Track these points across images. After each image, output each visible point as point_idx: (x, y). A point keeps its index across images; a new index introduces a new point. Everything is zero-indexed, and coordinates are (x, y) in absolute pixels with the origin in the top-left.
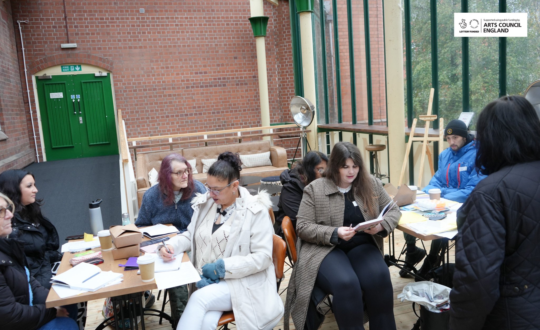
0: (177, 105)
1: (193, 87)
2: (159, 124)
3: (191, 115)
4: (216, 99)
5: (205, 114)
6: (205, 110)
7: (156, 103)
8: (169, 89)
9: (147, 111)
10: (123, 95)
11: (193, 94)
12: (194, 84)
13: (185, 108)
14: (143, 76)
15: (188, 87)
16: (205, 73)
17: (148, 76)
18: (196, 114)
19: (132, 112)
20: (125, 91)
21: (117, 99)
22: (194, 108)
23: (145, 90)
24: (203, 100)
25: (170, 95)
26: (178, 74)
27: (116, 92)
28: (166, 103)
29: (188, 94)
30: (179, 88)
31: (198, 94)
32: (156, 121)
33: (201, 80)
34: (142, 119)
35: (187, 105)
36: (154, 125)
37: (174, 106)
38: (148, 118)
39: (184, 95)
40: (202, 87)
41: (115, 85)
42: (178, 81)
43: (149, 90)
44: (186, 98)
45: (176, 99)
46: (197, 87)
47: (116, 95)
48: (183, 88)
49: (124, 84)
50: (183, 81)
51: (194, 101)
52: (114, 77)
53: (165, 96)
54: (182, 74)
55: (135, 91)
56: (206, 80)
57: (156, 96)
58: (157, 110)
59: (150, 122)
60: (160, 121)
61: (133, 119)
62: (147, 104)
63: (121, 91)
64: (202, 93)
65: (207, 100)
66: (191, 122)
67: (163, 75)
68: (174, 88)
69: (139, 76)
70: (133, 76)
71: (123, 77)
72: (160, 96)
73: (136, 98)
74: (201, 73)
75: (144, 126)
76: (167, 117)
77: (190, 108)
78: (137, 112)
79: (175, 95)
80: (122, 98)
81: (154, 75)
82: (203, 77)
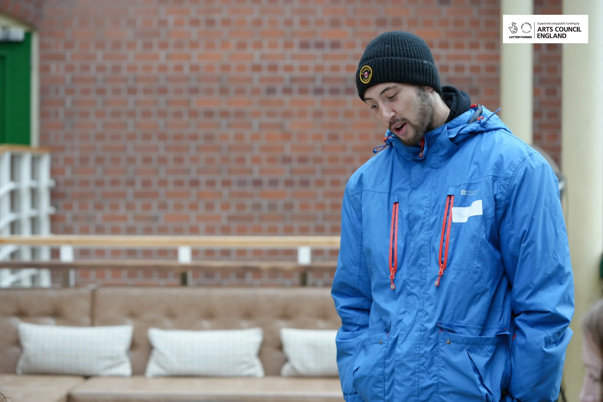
0: (231, 148)
1: (287, 91)
2: (163, 206)
3: (273, 183)
4: (363, 137)
5: (320, 183)
6: (324, 171)
7: (162, 137)
8: (209, 91)
9: (131, 160)
10: (62, 103)
11: (288, 114)
12: (293, 80)
13: (256, 160)
14: (131, 45)
15: (271, 91)
16: (335, 45)
17: (148, 46)
18: (289, 183)
19: (84, 160)
20: (70, 91)
21: (43, 115)
22: (287, 160)
23: (132, 91)
24: (318, 137)
25: (209, 114)
26: (242, 46)
27: (43, 91)
28: (194, 137)
29: (271, 114)
30: (240, 91)
31: (302, 114)
32: (155, 195)
33: (319, 68)
34: (115, 183)
35: (264, 149)
36: (147, 207)
37: (218, 149)
38: (131, 183)
39: (257, 114)
40: (319, 91)
41: (44, 69)
42: (241, 68)
43: (147, 91)
44: (262, 126)
45: (230, 126)
46: (303, 91)
47: (42, 103)
48: (255, 91)
49: (70, 68)
50: (257, 68)
51: (287, 136)
52: (42, 46)
53: (193, 114)
54: (258, 45)
55: (101, 91)
56: (335, 68)
57: (162, 114)
58: (162, 160)
59: (137, 195)
60: (169, 194)
61: (85, 183)
62: (132, 137)
63: (57, 91)
64: (318, 114)
65: (333, 137)
66: (272, 207)
67: (194, 45)
68: (224, 91)
69: (117, 45)
70: (100, 45)
71: (69, 46)
72: (178, 114)
73: (100, 114)
74: (320, 45)
75: (115, 207)
76: (195, 183)
77: (272, 160)
78: (100, 160)
79: (225, 114)
80: (57, 114)
81: (163, 45)
82: (325, 57)
